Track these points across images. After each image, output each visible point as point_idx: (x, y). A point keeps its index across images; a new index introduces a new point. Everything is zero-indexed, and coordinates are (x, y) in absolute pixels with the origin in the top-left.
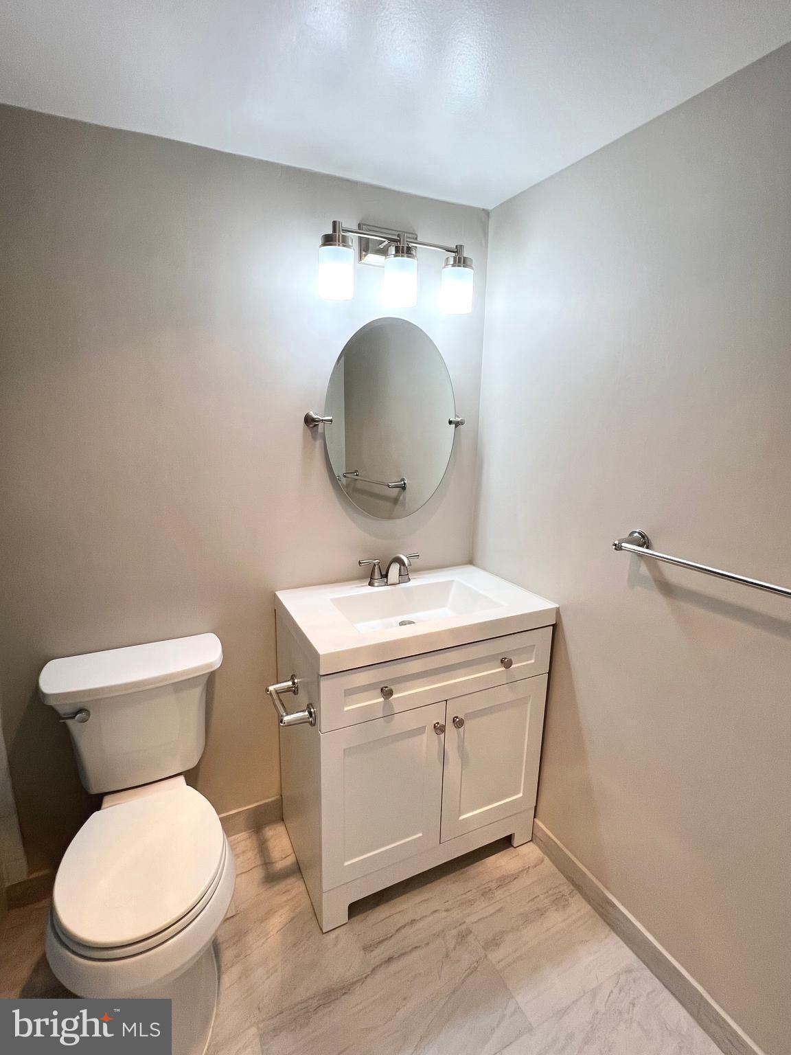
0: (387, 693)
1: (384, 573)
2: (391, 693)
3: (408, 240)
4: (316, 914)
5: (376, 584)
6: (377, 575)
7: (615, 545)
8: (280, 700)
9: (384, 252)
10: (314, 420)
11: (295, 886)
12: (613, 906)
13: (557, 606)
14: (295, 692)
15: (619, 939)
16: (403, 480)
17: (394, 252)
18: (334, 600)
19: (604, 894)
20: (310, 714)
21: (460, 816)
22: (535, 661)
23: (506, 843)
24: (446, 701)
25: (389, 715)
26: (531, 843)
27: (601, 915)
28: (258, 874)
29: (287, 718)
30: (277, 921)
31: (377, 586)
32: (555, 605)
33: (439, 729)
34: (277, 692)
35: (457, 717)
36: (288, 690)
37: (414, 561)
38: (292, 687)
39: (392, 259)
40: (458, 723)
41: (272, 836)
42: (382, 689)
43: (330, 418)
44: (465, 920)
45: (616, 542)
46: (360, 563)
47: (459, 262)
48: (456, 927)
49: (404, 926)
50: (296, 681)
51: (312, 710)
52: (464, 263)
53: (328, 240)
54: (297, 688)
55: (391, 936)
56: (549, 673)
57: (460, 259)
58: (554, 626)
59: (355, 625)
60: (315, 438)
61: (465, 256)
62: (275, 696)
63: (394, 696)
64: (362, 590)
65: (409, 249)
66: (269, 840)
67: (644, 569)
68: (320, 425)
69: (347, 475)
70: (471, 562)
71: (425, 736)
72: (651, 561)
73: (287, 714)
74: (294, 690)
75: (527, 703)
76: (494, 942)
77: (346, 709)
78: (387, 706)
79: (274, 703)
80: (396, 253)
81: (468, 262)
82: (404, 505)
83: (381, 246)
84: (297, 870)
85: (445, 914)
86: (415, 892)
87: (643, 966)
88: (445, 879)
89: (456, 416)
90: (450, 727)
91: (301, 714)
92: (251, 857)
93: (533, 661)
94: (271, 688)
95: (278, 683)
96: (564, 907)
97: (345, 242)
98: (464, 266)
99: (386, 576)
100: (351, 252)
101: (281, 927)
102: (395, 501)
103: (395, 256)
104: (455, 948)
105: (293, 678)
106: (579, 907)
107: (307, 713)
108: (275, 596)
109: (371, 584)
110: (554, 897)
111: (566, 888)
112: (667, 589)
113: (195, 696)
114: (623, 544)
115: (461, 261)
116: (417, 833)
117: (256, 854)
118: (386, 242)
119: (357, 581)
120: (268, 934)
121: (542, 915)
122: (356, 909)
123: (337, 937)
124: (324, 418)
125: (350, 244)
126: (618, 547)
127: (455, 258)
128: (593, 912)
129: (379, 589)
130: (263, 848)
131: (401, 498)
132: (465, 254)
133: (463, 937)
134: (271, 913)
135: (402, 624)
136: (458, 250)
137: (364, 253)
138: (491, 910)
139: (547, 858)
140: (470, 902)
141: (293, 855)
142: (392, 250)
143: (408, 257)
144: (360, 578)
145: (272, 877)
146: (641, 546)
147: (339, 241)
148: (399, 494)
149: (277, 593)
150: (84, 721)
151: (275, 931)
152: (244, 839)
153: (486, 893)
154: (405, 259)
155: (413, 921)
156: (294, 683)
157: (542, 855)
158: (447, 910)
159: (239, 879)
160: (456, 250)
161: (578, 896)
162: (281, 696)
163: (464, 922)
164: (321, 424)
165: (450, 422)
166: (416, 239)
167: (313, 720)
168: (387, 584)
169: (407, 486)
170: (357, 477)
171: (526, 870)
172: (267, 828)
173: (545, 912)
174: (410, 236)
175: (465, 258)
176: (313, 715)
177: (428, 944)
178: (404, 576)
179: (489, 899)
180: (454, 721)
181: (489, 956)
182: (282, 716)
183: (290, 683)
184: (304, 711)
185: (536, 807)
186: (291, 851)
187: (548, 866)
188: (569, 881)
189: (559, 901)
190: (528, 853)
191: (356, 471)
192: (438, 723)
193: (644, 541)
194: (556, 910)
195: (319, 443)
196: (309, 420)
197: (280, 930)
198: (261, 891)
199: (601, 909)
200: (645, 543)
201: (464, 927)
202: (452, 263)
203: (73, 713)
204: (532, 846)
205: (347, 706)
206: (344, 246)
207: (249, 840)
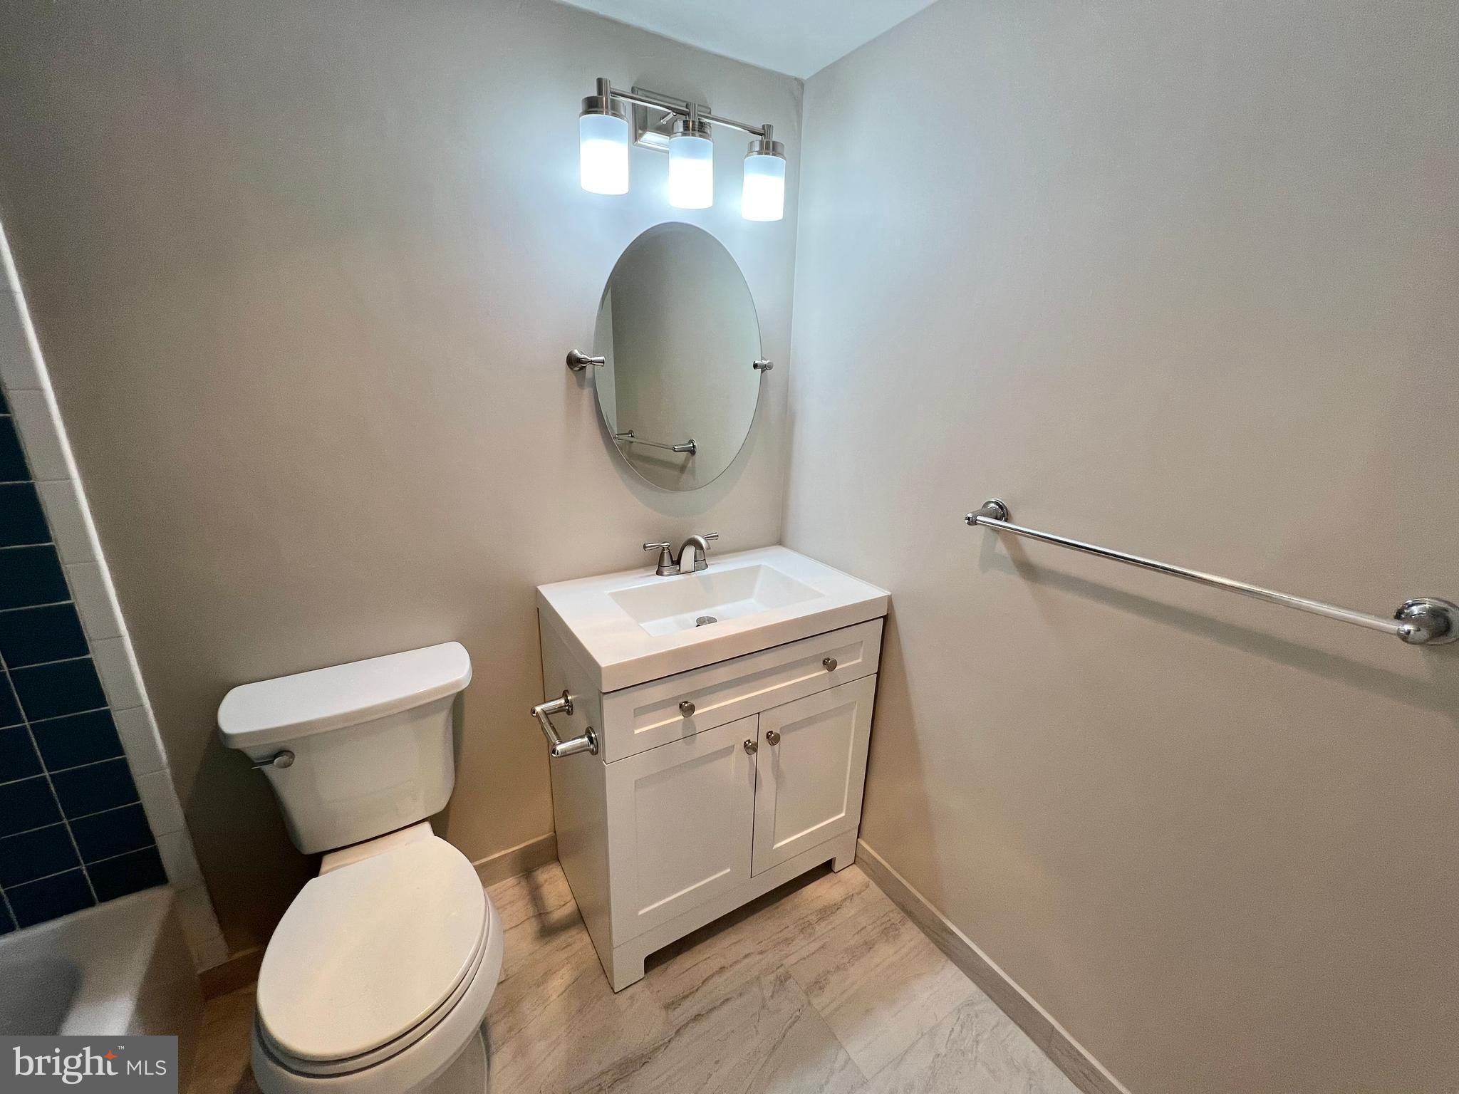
0: (687, 709)
1: (675, 559)
2: (692, 708)
3: (699, 113)
4: (604, 970)
5: (665, 573)
6: (667, 561)
7: (969, 518)
8: (551, 724)
9: (667, 130)
10: (579, 361)
11: (578, 940)
12: (952, 933)
13: (889, 593)
14: (570, 713)
15: (956, 968)
16: (691, 441)
17: (681, 129)
18: (612, 595)
19: (941, 920)
20: (591, 739)
21: (774, 843)
22: (863, 660)
23: (826, 868)
24: (759, 713)
25: (690, 736)
26: (854, 866)
27: (936, 942)
28: (531, 927)
29: (560, 748)
30: (558, 983)
31: (667, 576)
32: (887, 593)
33: (751, 748)
34: (546, 713)
35: (771, 732)
36: (560, 709)
37: (712, 542)
38: (565, 706)
39: (679, 138)
40: (773, 739)
41: (546, 881)
42: (681, 705)
43: (602, 358)
44: (784, 962)
45: (970, 515)
46: (645, 547)
47: (768, 148)
48: (773, 972)
49: (712, 976)
50: (569, 698)
51: (593, 735)
52: (773, 150)
53: (592, 105)
54: (572, 706)
55: (697, 990)
56: (878, 673)
57: (768, 143)
58: (885, 618)
59: (642, 625)
60: (581, 385)
61: (774, 140)
62: (544, 720)
63: (695, 713)
64: (649, 581)
65: (702, 125)
66: (543, 885)
67: (1001, 547)
68: (587, 368)
69: (620, 437)
70: (780, 542)
71: (733, 758)
72: (1011, 537)
73: (561, 742)
74: (568, 709)
75: (853, 709)
76: (818, 985)
77: (637, 732)
78: (688, 724)
79: (543, 728)
80: (685, 130)
81: (779, 149)
82: (693, 473)
83: (664, 122)
84: (579, 919)
85: (758, 957)
86: (722, 934)
87: (985, 996)
88: (756, 916)
89: (762, 358)
90: (764, 746)
91: (580, 741)
92: (520, 908)
93: (860, 660)
94: (538, 709)
95: (545, 702)
96: (895, 937)
97: (615, 110)
98: (773, 155)
99: (678, 562)
100: (624, 125)
101: (563, 989)
102: (683, 468)
103: (684, 134)
104: (772, 997)
105: (565, 694)
106: (912, 936)
107: (586, 739)
108: (537, 593)
109: (659, 573)
110: (883, 927)
111: (897, 916)
112: (1028, 570)
113: (439, 723)
114: (979, 518)
115: (769, 148)
116: (726, 868)
117: (527, 904)
118: (671, 116)
119: (642, 570)
120: (547, 999)
121: (870, 948)
122: (653, 962)
123: (631, 997)
124: (593, 359)
125: (623, 113)
126: (972, 522)
127: (761, 142)
128: (927, 940)
129: (668, 579)
130: (535, 896)
131: (690, 464)
132: (775, 137)
133: (783, 980)
134: (548, 974)
135: (701, 622)
136: (764, 132)
137: (640, 132)
138: (814, 946)
139: (872, 882)
140: (788, 941)
141: (573, 901)
142: (680, 126)
143: (700, 136)
144: (644, 565)
145: (548, 931)
146: (1000, 519)
147: (607, 107)
148: (687, 460)
149: (539, 588)
150: (287, 765)
151: (554, 997)
152: (510, 886)
153: (805, 928)
154: (696, 139)
155: (722, 969)
156: (567, 701)
157: (867, 879)
158: (761, 953)
159: (507, 935)
160: (762, 132)
161: (910, 924)
162: (552, 718)
163: (782, 965)
164: (589, 367)
165: (755, 366)
166: (710, 113)
167: (595, 747)
168: (679, 572)
169: (697, 450)
170: (632, 439)
171: (850, 897)
172: (539, 872)
173: (874, 944)
174: (703, 109)
175: (774, 143)
176: (595, 741)
177: (741, 994)
178: (700, 563)
179: (811, 934)
180: (768, 737)
181: (815, 1002)
182: (554, 744)
183: (562, 701)
184: (582, 737)
185: (859, 826)
186: (570, 897)
187: (875, 891)
188: (899, 907)
189: (888, 932)
190: (851, 877)
191: (631, 432)
192: (749, 741)
193: (1002, 513)
194: (886, 941)
195: (587, 392)
196: (573, 361)
197: (562, 994)
198: (537, 948)
199: (936, 937)
200: (1004, 515)
201: (781, 970)
202: (757, 149)
203: (271, 757)
204: (855, 869)
205: (637, 728)
206: (614, 115)
207: (517, 889)
